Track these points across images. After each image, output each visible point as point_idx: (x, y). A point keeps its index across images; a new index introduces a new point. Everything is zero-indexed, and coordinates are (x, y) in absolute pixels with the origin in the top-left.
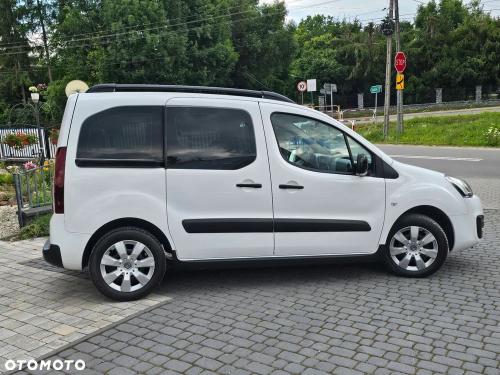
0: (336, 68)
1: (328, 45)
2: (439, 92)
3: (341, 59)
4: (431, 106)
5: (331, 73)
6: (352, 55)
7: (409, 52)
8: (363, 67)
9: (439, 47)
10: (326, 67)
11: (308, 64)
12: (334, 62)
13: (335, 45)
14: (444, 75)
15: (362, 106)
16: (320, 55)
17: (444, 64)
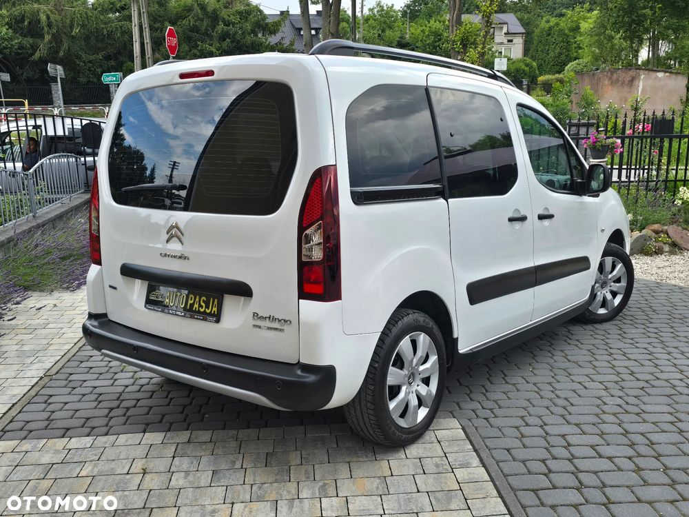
3: (17, 26)
6: (35, 22)
8: (56, 43)
12: (7, 30)
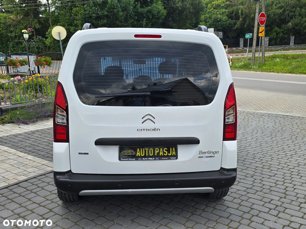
0: (227, 21)
1: (223, 7)
2: (292, 38)
3: (230, 16)
4: (287, 47)
5: (224, 25)
6: (237, 13)
7: (274, 12)
8: (244, 21)
9: (294, 9)
10: (220, 21)
11: (209, 18)
12: (226, 17)
13: (227, 7)
14: (296, 28)
15: (242, 46)
16: (217, 13)
17: (296, 20)
